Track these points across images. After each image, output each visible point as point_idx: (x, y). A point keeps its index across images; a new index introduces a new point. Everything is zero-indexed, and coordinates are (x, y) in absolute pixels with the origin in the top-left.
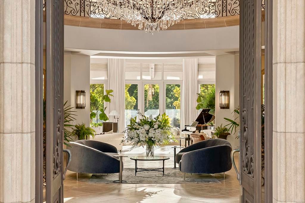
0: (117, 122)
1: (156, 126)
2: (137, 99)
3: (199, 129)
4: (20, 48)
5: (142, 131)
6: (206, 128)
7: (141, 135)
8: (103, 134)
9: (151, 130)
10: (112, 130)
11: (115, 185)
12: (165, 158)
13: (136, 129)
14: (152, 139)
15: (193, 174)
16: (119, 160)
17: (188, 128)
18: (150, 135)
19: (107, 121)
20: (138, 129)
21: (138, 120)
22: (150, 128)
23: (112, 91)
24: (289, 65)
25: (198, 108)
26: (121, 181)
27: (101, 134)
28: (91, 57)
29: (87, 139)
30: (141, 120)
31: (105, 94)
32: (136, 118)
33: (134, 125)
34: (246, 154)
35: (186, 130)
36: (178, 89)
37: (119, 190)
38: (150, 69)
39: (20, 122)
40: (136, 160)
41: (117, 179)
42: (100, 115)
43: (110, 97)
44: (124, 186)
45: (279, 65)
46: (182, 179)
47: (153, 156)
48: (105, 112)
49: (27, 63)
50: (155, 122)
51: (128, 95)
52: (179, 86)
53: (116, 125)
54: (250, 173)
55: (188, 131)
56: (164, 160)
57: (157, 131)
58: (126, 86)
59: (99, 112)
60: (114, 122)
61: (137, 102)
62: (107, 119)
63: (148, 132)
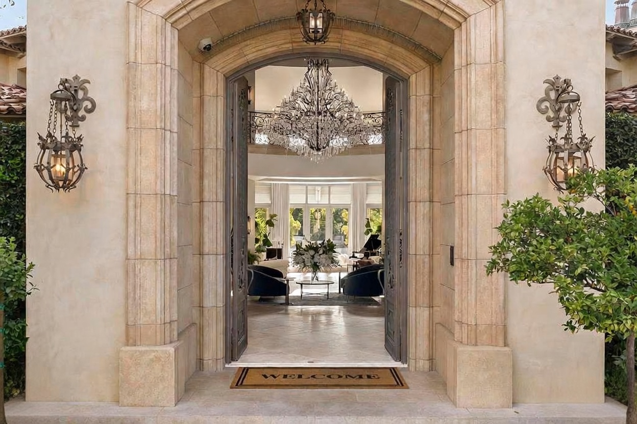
0: (281, 248)
1: (321, 252)
2: (302, 223)
3: (367, 255)
4: (214, 190)
5: (307, 257)
6: (374, 254)
7: (306, 260)
8: (268, 260)
9: (317, 256)
10: (277, 257)
11: (284, 307)
12: (329, 283)
13: (302, 255)
14: (318, 264)
15: (358, 297)
16: (286, 282)
17: (356, 255)
18: (316, 260)
19: (271, 247)
20: (304, 255)
21: (304, 246)
22: (315, 254)
23: (275, 215)
24: (418, 204)
25: (367, 233)
26: (287, 303)
27: (265, 260)
28: (256, 182)
29: (252, 264)
30: (306, 246)
31: (268, 219)
32: (301, 243)
33: (300, 250)
34: (390, 273)
35: (353, 257)
36: (347, 212)
37: (286, 310)
38: (317, 192)
39: (215, 246)
40: (302, 284)
41: (284, 301)
42: (263, 241)
43: (275, 222)
44: (290, 307)
45: (411, 203)
46: (346, 302)
47: (317, 280)
48: (268, 238)
49: (221, 202)
50: (320, 247)
51: (293, 219)
52: (347, 210)
53: (280, 251)
54: (392, 287)
55: (356, 257)
56: (328, 284)
57: (321, 256)
58: (291, 210)
59: (263, 238)
60: (278, 247)
61: (302, 225)
62: (270, 245)
63: (313, 257)
